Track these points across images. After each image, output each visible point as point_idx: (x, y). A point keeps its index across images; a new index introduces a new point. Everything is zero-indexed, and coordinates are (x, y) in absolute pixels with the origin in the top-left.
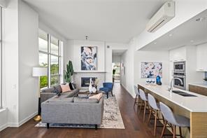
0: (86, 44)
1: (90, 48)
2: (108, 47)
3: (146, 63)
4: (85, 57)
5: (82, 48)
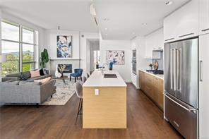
1: (66, 37)
2: (83, 36)
3: (110, 51)
4: (60, 46)
5: (58, 37)
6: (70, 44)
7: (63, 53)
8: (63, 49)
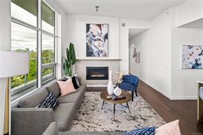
0: (93, 21)
1: (99, 26)
2: (123, 25)
6: (106, 37)
7: (95, 50)
8: (96, 43)
